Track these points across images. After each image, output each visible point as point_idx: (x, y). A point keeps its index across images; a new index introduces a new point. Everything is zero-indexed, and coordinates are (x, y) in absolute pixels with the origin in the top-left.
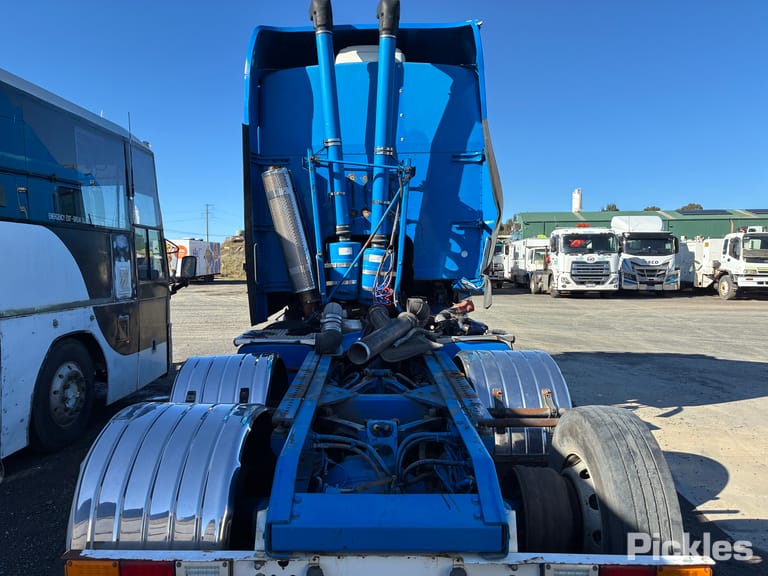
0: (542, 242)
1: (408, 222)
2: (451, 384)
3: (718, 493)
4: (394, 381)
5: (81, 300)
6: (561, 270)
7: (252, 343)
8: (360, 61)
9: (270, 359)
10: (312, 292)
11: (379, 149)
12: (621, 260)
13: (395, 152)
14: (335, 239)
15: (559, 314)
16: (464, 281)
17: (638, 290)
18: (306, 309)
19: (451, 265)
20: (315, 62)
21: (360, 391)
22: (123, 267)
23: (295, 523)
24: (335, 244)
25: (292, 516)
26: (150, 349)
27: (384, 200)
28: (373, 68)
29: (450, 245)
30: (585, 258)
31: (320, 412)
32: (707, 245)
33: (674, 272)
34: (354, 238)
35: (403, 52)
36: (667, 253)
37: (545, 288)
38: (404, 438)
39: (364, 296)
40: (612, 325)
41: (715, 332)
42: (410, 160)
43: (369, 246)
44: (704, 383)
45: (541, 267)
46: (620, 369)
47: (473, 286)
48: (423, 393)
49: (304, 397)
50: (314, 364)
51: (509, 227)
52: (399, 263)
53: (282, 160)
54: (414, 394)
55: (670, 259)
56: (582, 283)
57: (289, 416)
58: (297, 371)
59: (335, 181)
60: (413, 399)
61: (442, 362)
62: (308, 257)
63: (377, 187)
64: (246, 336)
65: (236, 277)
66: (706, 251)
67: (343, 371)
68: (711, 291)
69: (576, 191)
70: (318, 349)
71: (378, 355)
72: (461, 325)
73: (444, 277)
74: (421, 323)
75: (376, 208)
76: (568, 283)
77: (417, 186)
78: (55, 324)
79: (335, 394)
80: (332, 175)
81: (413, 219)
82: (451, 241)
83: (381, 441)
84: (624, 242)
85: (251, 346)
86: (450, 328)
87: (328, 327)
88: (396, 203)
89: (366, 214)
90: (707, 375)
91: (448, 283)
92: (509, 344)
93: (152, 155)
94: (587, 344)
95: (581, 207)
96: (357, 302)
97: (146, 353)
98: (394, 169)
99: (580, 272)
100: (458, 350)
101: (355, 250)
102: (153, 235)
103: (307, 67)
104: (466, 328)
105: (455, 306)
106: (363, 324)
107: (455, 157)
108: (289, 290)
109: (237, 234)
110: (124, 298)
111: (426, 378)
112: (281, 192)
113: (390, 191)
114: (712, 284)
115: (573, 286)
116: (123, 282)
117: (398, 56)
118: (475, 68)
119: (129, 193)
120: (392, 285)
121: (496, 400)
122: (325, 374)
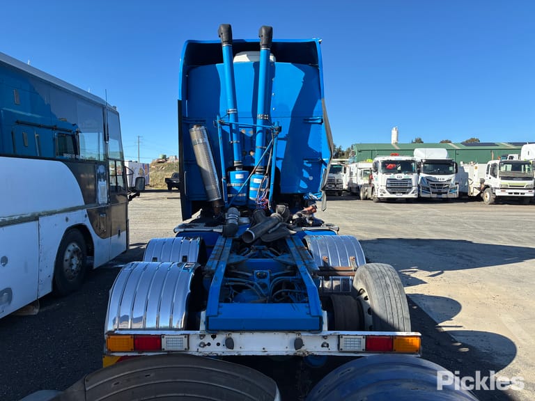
0: (368, 165)
1: (277, 159)
2: (299, 253)
3: (453, 317)
4: (269, 253)
5: (81, 205)
6: (380, 184)
7: (185, 231)
8: (248, 60)
9: (198, 240)
10: (219, 201)
11: (260, 116)
12: (420, 178)
13: (270, 117)
14: (233, 169)
15: (377, 214)
16: (310, 194)
17: (431, 198)
18: (216, 211)
19: (303, 185)
20: (221, 61)
21: (249, 257)
22: (102, 184)
23: (220, 317)
24: (233, 172)
25: (218, 313)
26: (117, 235)
27: (263, 146)
28: (256, 65)
29: (302, 173)
30: (396, 176)
31: (228, 267)
32: (476, 168)
33: (455, 186)
34: (244, 168)
35: (275, 55)
36: (450, 173)
37: (370, 196)
38: (273, 279)
39: (250, 203)
40: (411, 221)
41: (475, 225)
42: (278, 123)
43: (254, 173)
44: (461, 257)
45: (367, 182)
46: (411, 248)
47: (316, 197)
48: (284, 258)
49: (220, 259)
50: (223, 243)
51: (348, 153)
52: (272, 183)
53: (201, 121)
54: (279, 258)
55: (452, 177)
56: (394, 193)
57: (213, 268)
58: (213, 247)
59: (234, 135)
60: (279, 261)
61: (296, 242)
62: (217, 180)
63: (259, 138)
64: (181, 227)
65: (160, 188)
66: (476, 172)
67: (240, 246)
68: (479, 198)
69: (394, 128)
70: (225, 234)
71: (259, 238)
72: (307, 220)
73: (299, 192)
74: (284, 220)
75: (258, 150)
76: (384, 193)
77: (283, 137)
78: (67, 219)
79: (236, 258)
80: (232, 131)
81: (281, 157)
82: (303, 170)
83: (262, 281)
84: (422, 166)
85: (184, 232)
86: (301, 222)
87: (230, 222)
88: (270, 148)
89: (252, 154)
90: (464, 252)
91: (301, 195)
92: (336, 232)
93: (118, 114)
94: (393, 233)
95: (397, 140)
96: (246, 207)
97: (115, 237)
98: (268, 127)
99: (393, 186)
100: (305, 235)
101: (246, 176)
102: (119, 164)
103: (217, 65)
104: (311, 222)
105: (305, 209)
106: (251, 220)
107: (305, 120)
108: (205, 199)
109: (161, 158)
110: (103, 204)
111: (287, 251)
112: (201, 141)
113: (266, 140)
114: (480, 194)
115: (388, 195)
116: (102, 194)
117: (272, 58)
118: (318, 66)
119: (106, 139)
120: (267, 197)
121: (324, 262)
122: (230, 248)
